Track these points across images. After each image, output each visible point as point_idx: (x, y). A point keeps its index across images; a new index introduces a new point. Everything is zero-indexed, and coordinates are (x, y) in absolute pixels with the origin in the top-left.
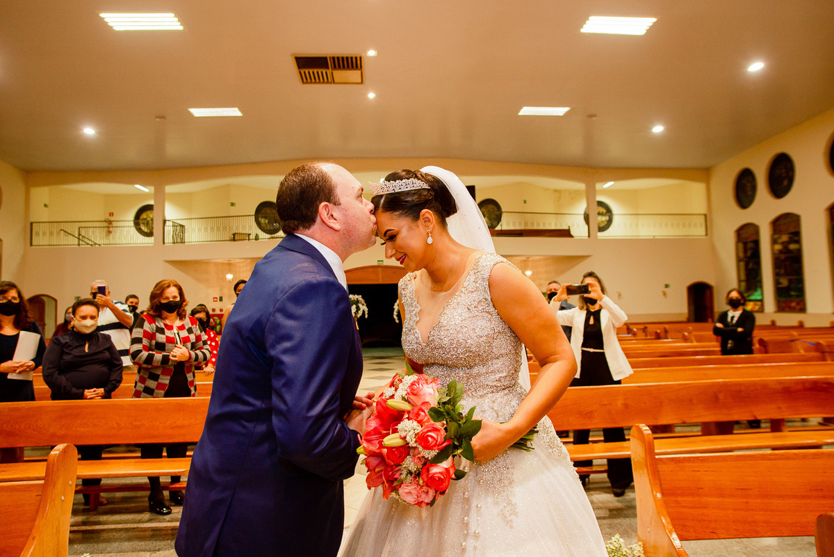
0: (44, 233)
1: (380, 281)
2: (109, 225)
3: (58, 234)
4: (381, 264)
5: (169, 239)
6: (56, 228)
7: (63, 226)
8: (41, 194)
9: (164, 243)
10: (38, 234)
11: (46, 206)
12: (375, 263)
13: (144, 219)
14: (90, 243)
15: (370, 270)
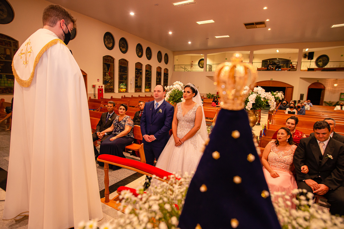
0: (177, 68)
1: (271, 86)
2: (192, 65)
3: (180, 68)
4: (272, 80)
5: (208, 70)
6: (179, 66)
7: (181, 66)
8: (176, 57)
9: (206, 71)
10: (176, 68)
11: (177, 60)
12: (270, 80)
13: (201, 63)
14: (188, 70)
15: (268, 82)
